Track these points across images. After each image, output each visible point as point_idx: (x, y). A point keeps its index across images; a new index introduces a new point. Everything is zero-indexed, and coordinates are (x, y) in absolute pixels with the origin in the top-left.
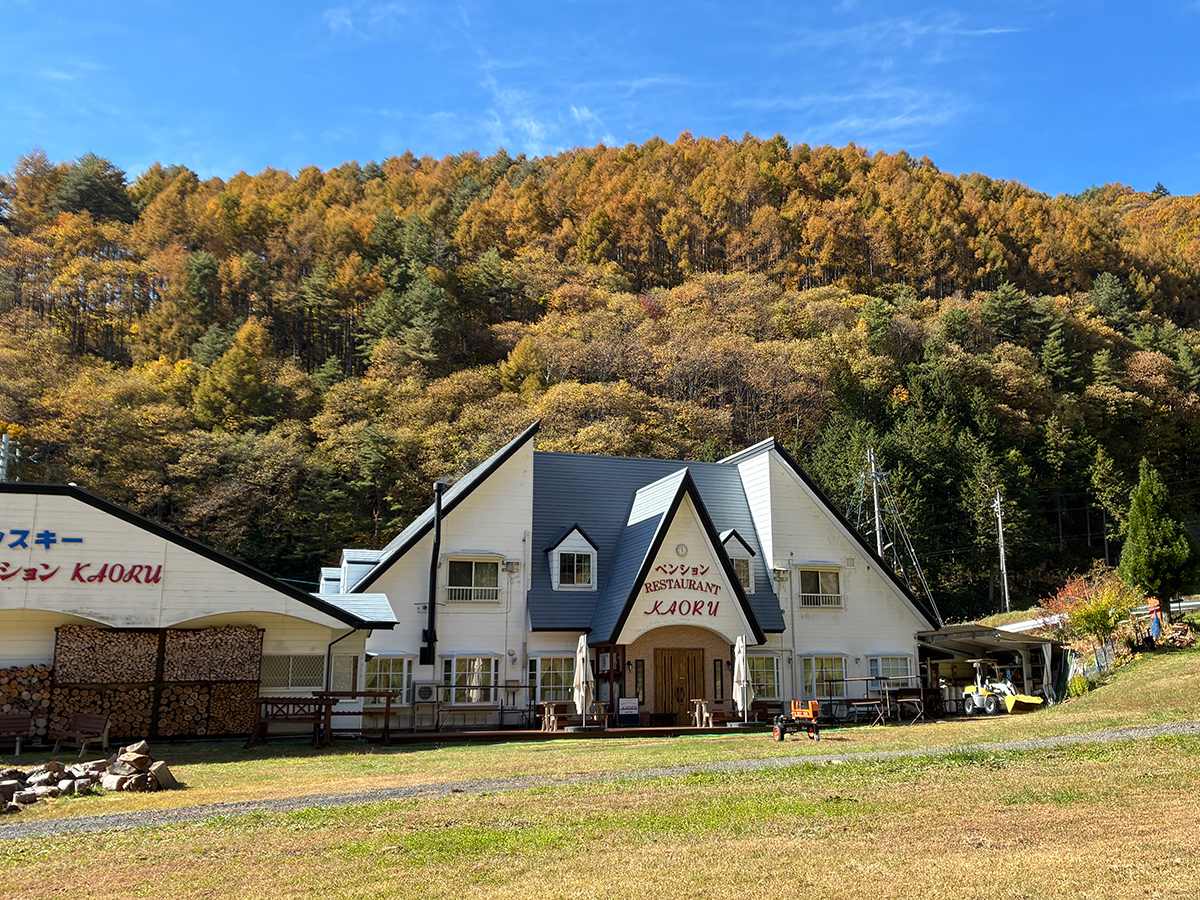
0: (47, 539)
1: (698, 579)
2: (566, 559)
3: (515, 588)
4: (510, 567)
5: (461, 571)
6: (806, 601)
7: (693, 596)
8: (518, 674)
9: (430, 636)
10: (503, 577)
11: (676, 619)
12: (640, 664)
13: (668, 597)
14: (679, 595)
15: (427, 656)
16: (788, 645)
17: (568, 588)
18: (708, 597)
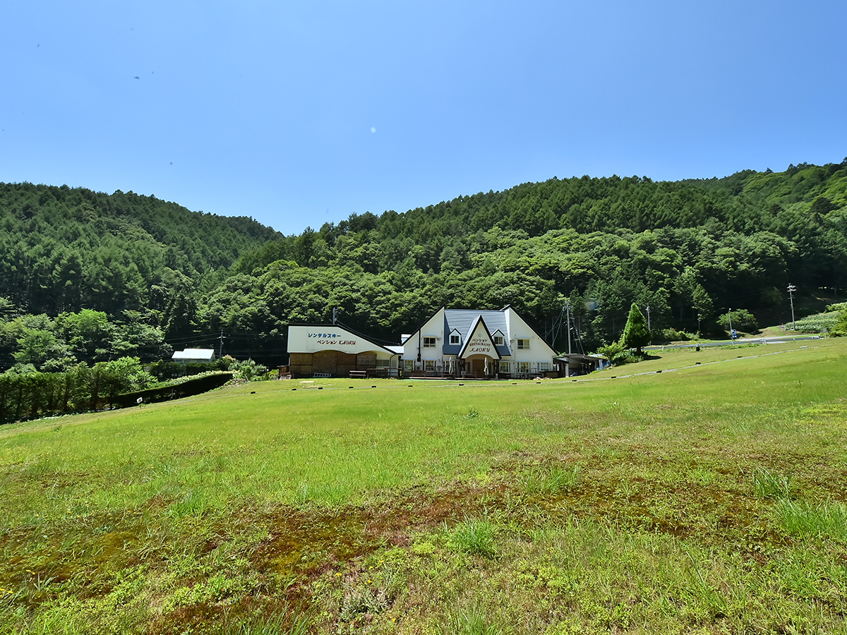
0: (334, 336)
1: (484, 343)
2: (453, 337)
3: (440, 344)
4: (438, 339)
5: (427, 340)
6: (519, 348)
7: (483, 347)
8: (441, 365)
9: (419, 355)
10: (436, 341)
11: (478, 353)
12: (469, 363)
13: (476, 347)
14: (479, 347)
15: (419, 360)
16: (513, 359)
17: (453, 344)
18: (487, 347)
